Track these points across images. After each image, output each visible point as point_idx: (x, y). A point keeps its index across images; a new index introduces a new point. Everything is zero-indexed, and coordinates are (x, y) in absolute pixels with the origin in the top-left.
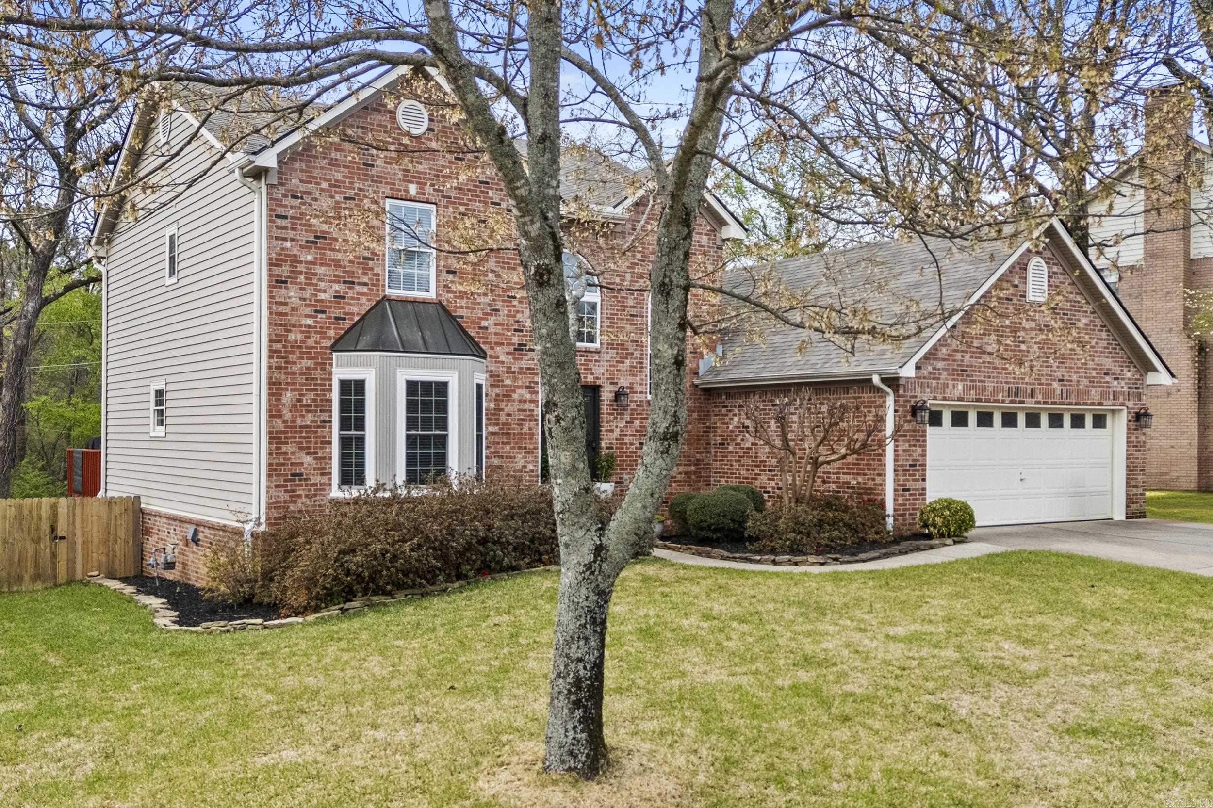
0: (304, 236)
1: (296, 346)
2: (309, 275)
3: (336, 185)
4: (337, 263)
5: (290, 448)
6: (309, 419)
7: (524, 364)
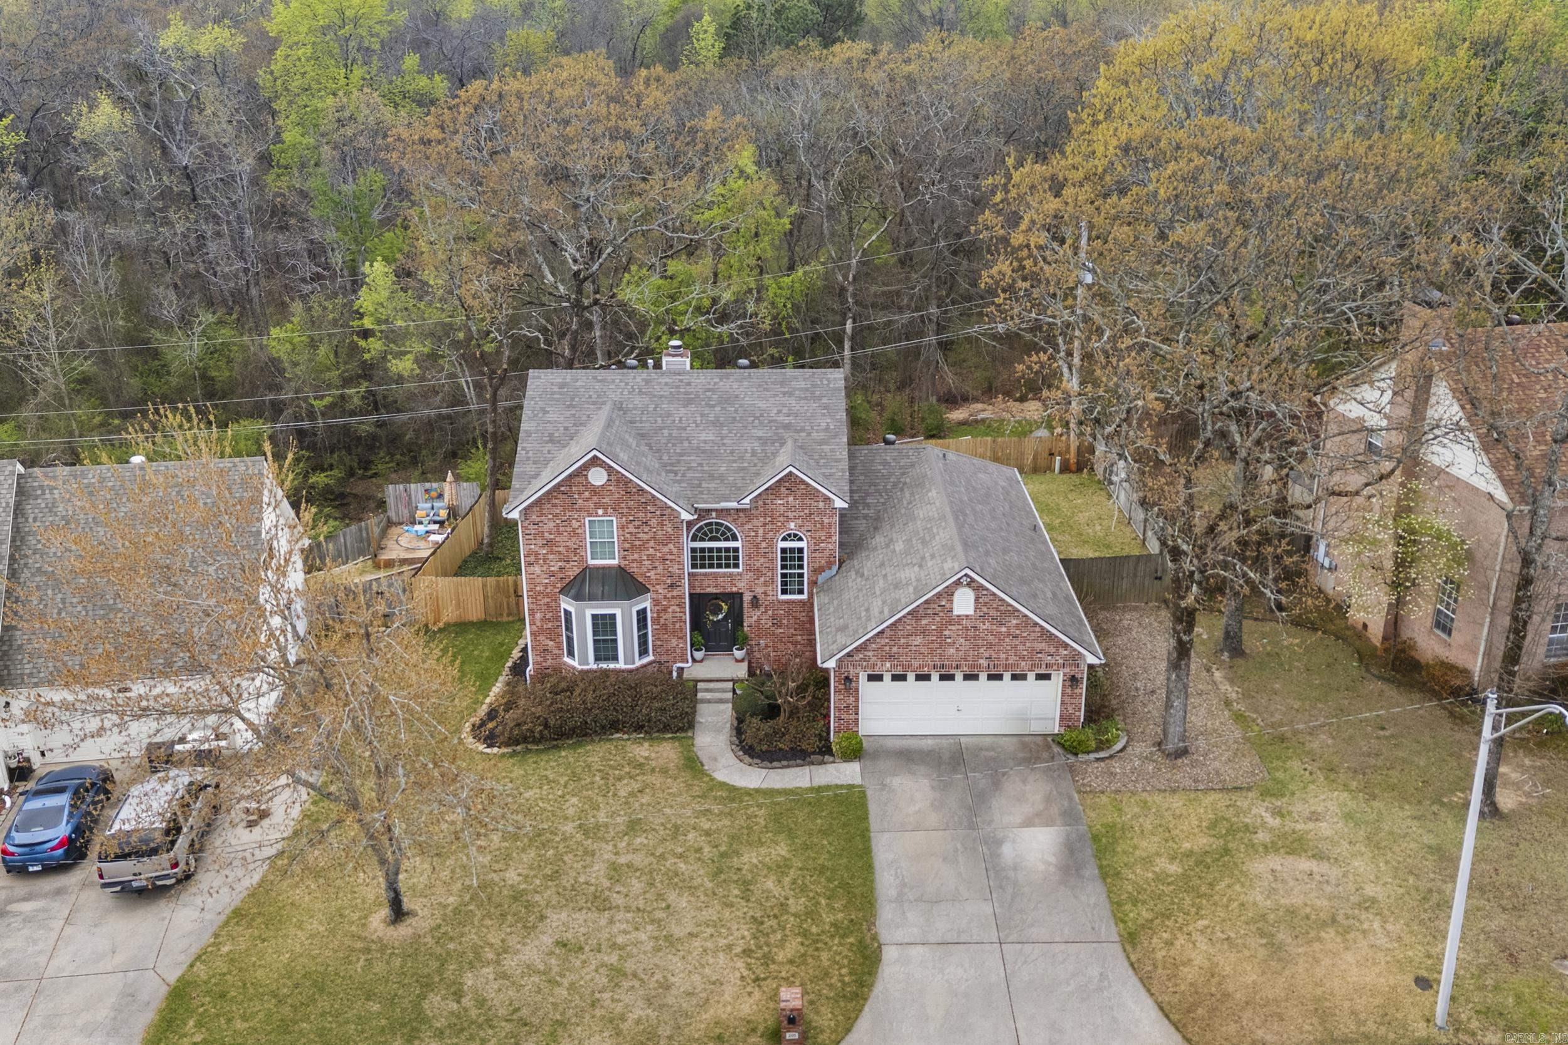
0: (540, 542)
1: (540, 593)
2: (545, 560)
3: (556, 516)
4: (560, 553)
5: (541, 638)
6: (550, 625)
7: (675, 593)
